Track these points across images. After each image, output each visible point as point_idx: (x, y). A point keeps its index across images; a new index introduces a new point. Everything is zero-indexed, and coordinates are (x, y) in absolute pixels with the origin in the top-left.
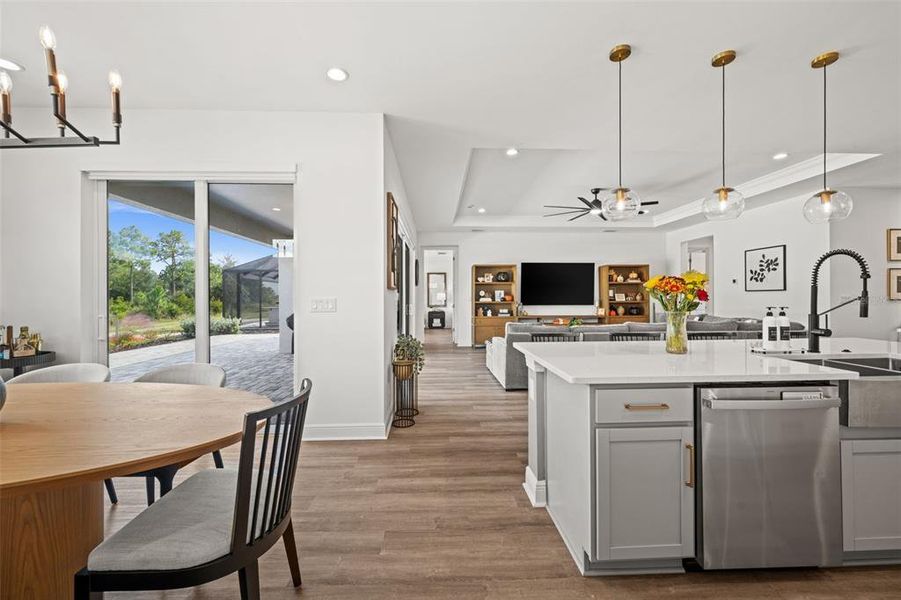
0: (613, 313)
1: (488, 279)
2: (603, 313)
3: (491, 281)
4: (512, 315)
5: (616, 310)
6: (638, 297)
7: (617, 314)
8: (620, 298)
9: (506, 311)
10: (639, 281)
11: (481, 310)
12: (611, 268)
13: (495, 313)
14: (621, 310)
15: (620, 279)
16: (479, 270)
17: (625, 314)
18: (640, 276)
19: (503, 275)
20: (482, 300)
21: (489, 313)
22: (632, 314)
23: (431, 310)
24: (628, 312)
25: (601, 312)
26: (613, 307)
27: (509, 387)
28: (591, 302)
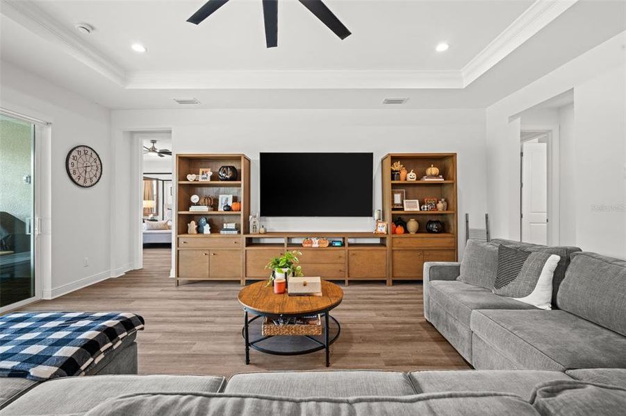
0: (400, 229)
1: (204, 176)
2: (384, 230)
3: (209, 179)
4: (239, 232)
5: (404, 225)
6: (440, 205)
7: (406, 231)
8: (412, 206)
9: (232, 226)
10: (441, 180)
11: (193, 226)
12: (394, 159)
13: (215, 229)
14: (412, 225)
15: (411, 177)
16: (189, 163)
17: (418, 232)
18: (444, 173)
19: (231, 171)
20: (193, 209)
21: (207, 229)
22: (430, 231)
24: (424, 228)
25: (382, 229)
26: (399, 220)
28: (368, 212)
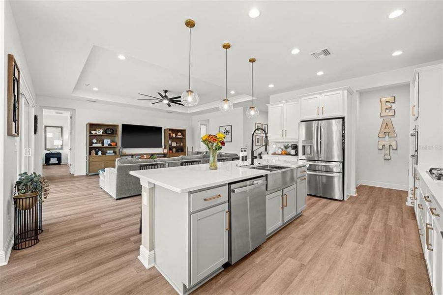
0: (171, 151)
1: (100, 132)
2: (166, 152)
3: (101, 134)
4: (116, 154)
5: (172, 150)
6: (181, 144)
7: (173, 152)
8: (174, 144)
9: (112, 152)
10: (182, 137)
11: (94, 152)
12: (170, 130)
13: (104, 153)
14: (174, 150)
15: (174, 135)
17: (176, 152)
18: (182, 135)
19: (110, 130)
20: (94, 145)
21: (100, 153)
22: (179, 152)
23: (48, 152)
24: (177, 151)
25: (165, 151)
26: (171, 148)
27: (118, 198)
28: (161, 147)
